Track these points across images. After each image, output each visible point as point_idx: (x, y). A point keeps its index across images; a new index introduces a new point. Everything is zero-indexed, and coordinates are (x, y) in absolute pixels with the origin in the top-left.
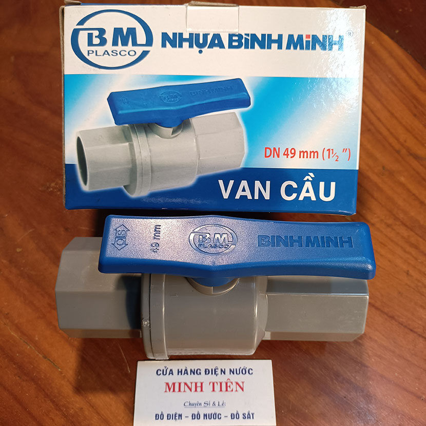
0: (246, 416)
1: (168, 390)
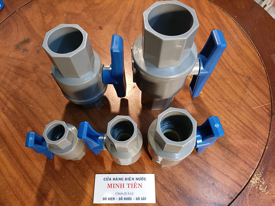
0: (143, 199)
1: (108, 187)
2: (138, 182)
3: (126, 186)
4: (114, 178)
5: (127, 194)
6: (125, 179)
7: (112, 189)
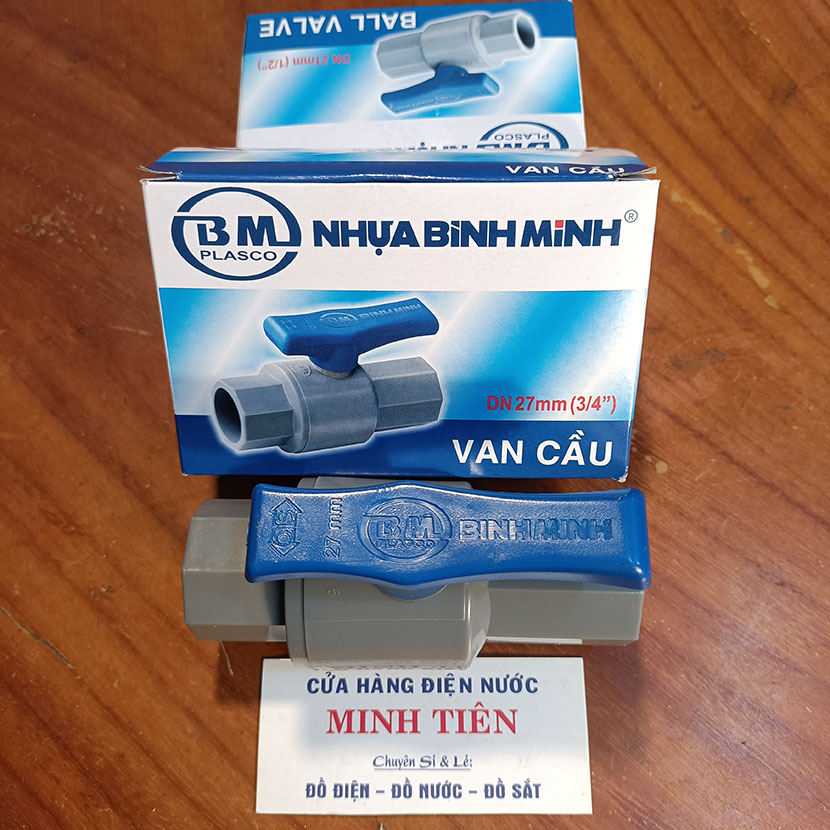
2: (493, 701)
3: (428, 724)
4: (363, 682)
5: (438, 765)
6: (424, 685)
7: (355, 736)
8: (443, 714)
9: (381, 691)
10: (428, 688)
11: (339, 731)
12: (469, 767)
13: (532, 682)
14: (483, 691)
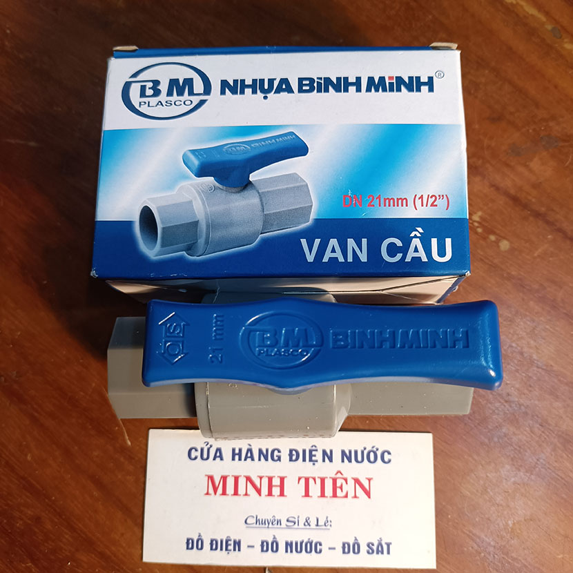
2: (352, 470)
3: (294, 488)
4: (237, 451)
5: (301, 525)
6: (291, 455)
7: (230, 499)
8: (307, 480)
9: (253, 460)
10: (294, 458)
11: (215, 493)
12: (329, 527)
13: (386, 454)
14: (343, 461)
